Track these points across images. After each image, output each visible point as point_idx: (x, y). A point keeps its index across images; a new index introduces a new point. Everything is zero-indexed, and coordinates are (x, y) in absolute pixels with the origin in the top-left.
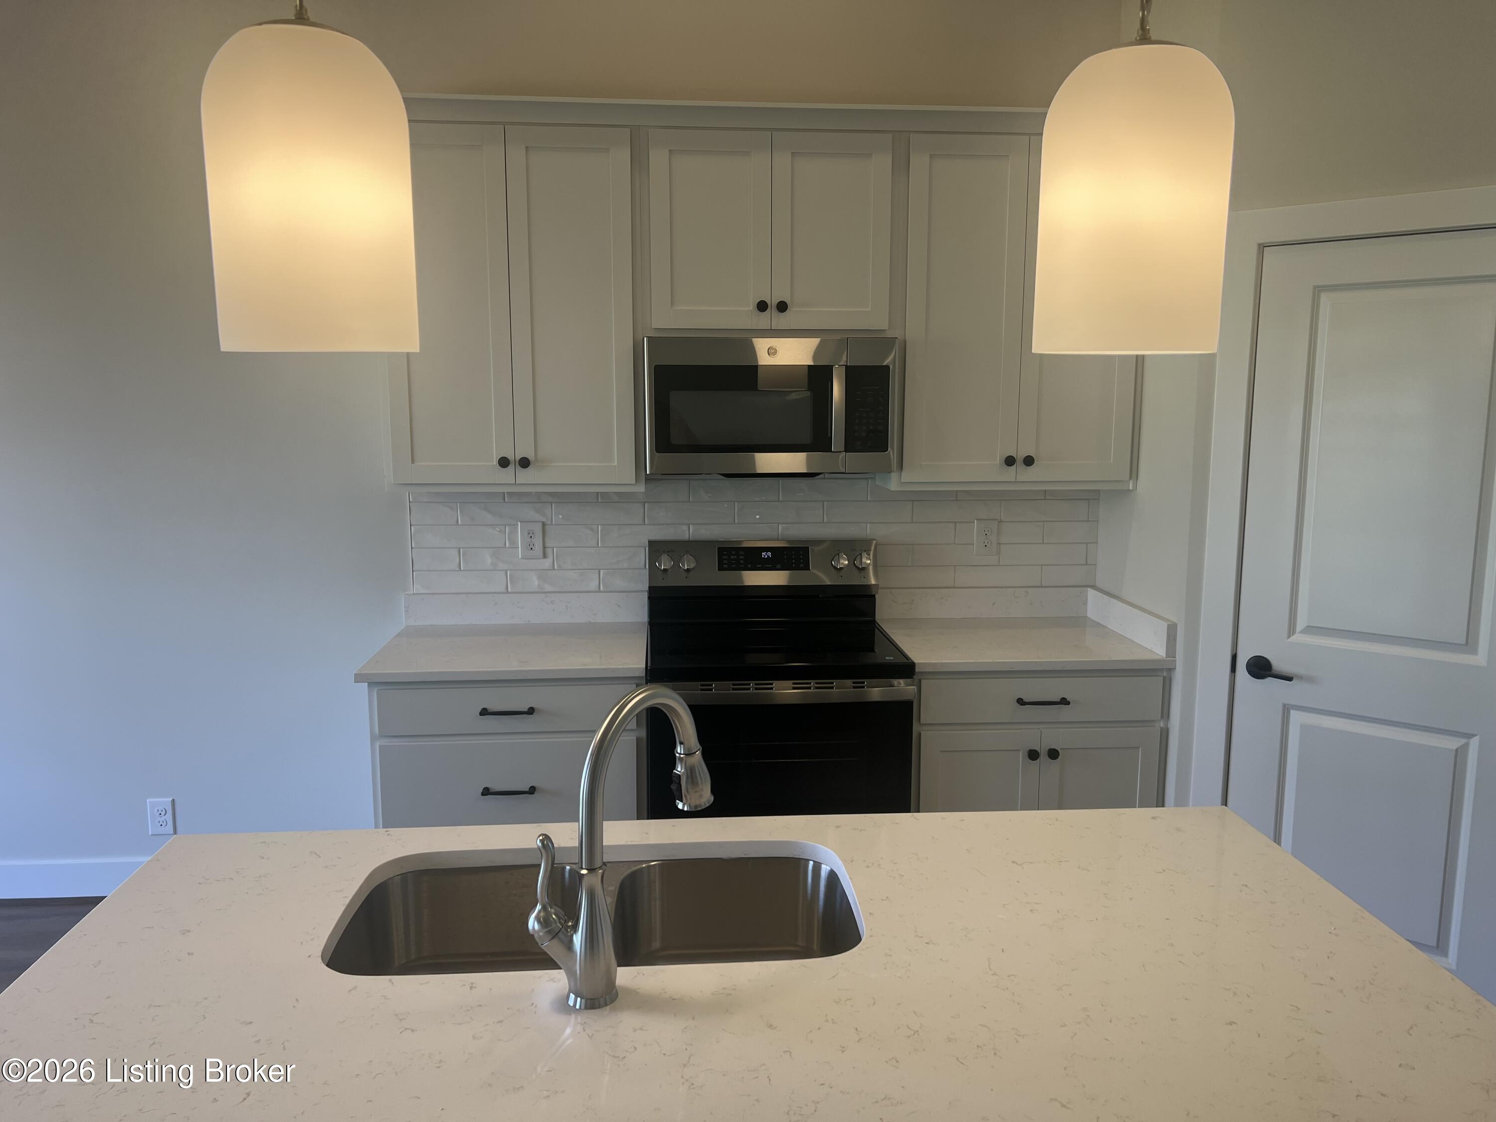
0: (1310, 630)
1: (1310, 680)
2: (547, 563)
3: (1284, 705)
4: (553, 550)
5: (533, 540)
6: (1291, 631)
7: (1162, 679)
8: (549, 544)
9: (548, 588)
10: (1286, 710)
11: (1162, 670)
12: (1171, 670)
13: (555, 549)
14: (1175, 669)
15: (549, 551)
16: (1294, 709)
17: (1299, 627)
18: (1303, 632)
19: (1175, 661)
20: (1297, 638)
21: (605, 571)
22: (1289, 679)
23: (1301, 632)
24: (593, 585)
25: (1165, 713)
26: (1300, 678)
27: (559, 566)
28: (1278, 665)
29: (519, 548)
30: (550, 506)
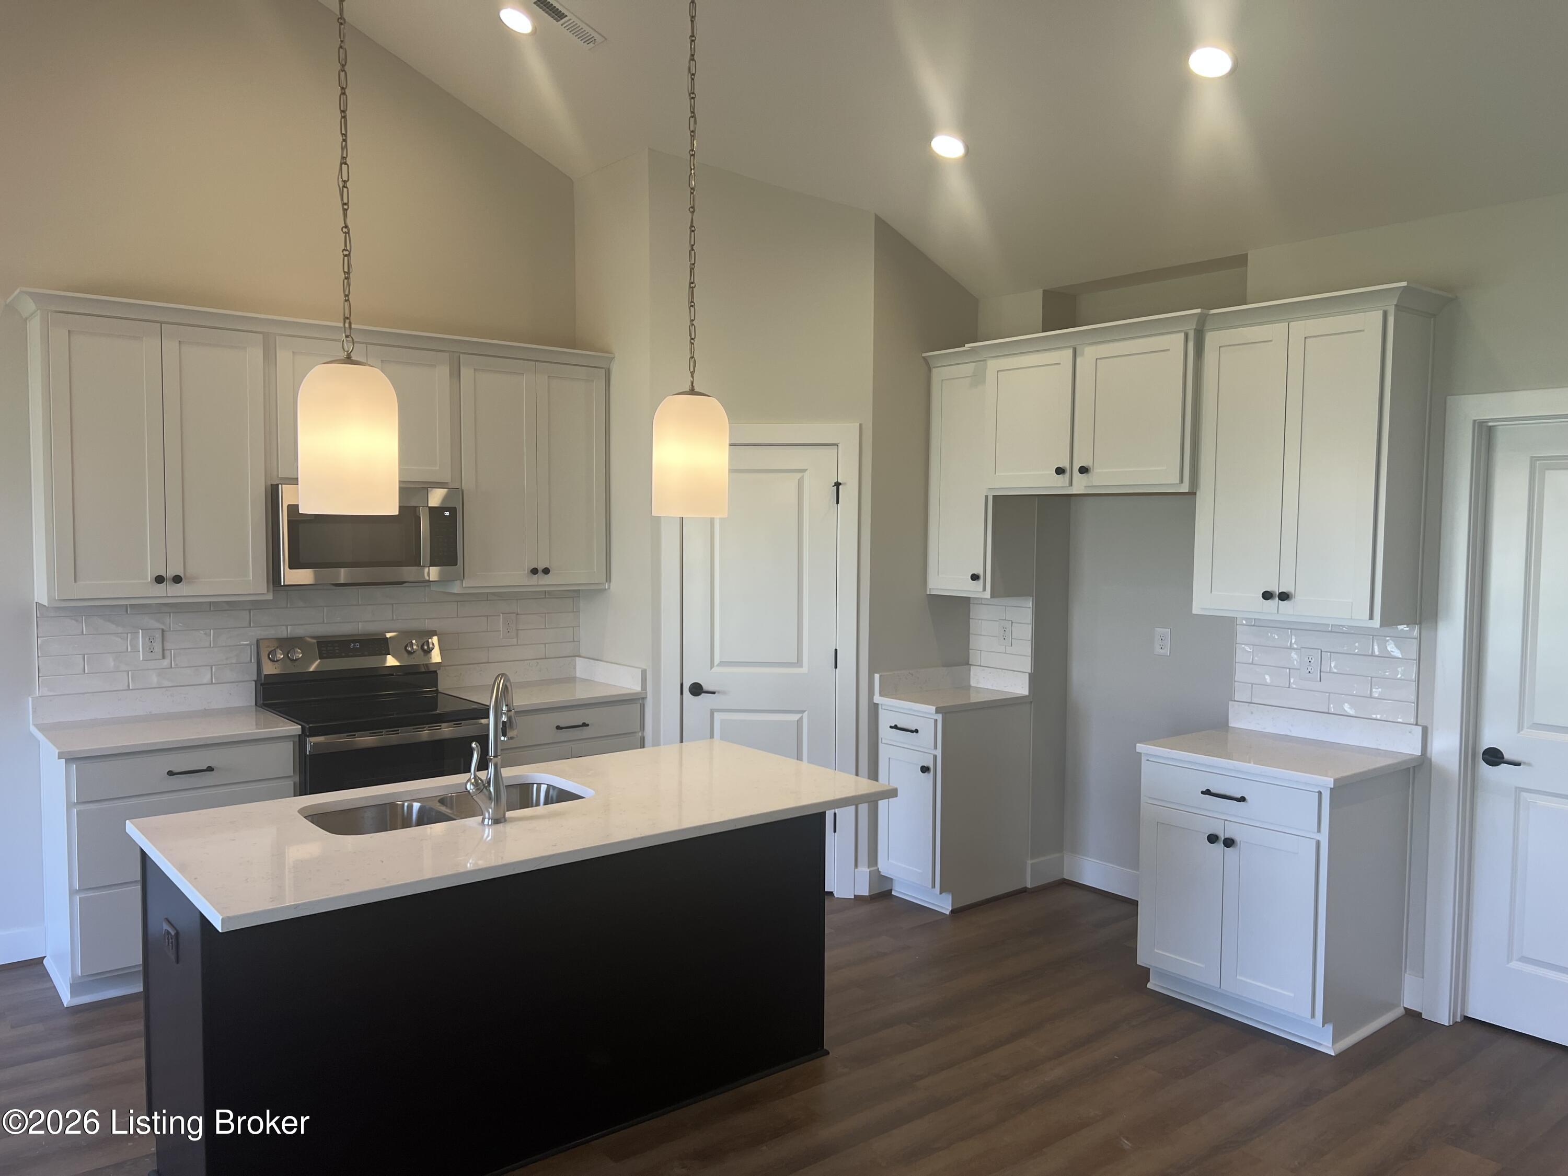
0: (722, 664)
1: (724, 693)
2: (166, 663)
3: (711, 710)
4: (171, 652)
5: (154, 644)
6: (712, 666)
7: (639, 705)
8: (167, 646)
9: (166, 683)
10: (712, 712)
11: (638, 699)
12: (644, 699)
13: (172, 651)
14: (646, 698)
15: (167, 653)
16: (716, 712)
17: (716, 663)
18: (718, 665)
19: (646, 693)
20: (715, 669)
21: (217, 666)
22: (714, 693)
23: (717, 666)
24: (207, 679)
25: (642, 727)
26: (719, 692)
27: (177, 665)
28: (706, 687)
29: (139, 651)
30: (169, 617)
